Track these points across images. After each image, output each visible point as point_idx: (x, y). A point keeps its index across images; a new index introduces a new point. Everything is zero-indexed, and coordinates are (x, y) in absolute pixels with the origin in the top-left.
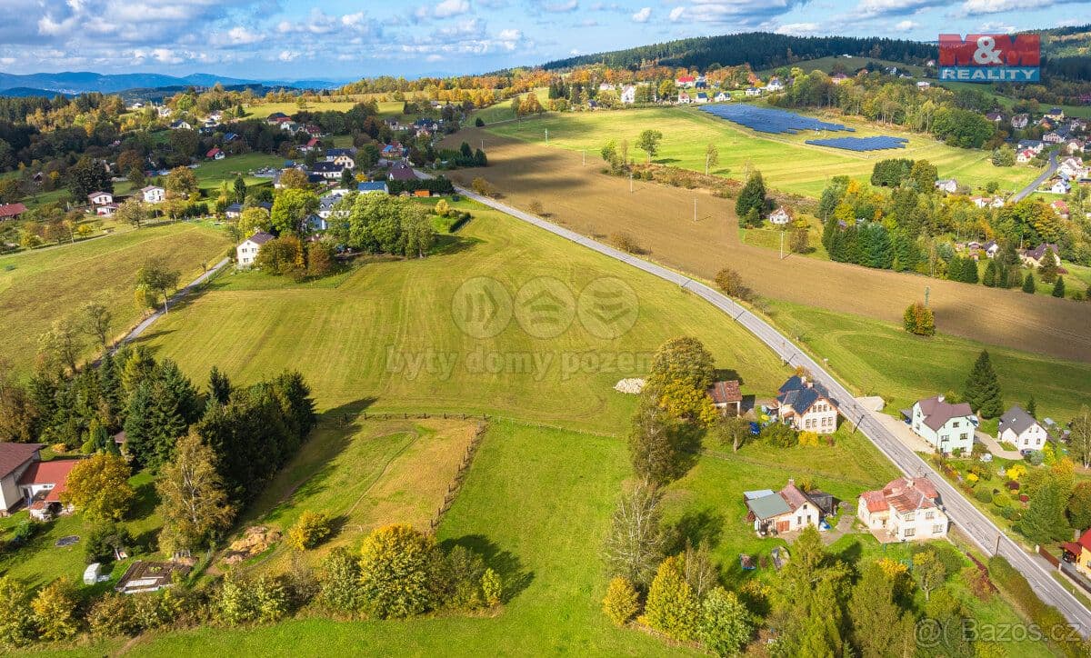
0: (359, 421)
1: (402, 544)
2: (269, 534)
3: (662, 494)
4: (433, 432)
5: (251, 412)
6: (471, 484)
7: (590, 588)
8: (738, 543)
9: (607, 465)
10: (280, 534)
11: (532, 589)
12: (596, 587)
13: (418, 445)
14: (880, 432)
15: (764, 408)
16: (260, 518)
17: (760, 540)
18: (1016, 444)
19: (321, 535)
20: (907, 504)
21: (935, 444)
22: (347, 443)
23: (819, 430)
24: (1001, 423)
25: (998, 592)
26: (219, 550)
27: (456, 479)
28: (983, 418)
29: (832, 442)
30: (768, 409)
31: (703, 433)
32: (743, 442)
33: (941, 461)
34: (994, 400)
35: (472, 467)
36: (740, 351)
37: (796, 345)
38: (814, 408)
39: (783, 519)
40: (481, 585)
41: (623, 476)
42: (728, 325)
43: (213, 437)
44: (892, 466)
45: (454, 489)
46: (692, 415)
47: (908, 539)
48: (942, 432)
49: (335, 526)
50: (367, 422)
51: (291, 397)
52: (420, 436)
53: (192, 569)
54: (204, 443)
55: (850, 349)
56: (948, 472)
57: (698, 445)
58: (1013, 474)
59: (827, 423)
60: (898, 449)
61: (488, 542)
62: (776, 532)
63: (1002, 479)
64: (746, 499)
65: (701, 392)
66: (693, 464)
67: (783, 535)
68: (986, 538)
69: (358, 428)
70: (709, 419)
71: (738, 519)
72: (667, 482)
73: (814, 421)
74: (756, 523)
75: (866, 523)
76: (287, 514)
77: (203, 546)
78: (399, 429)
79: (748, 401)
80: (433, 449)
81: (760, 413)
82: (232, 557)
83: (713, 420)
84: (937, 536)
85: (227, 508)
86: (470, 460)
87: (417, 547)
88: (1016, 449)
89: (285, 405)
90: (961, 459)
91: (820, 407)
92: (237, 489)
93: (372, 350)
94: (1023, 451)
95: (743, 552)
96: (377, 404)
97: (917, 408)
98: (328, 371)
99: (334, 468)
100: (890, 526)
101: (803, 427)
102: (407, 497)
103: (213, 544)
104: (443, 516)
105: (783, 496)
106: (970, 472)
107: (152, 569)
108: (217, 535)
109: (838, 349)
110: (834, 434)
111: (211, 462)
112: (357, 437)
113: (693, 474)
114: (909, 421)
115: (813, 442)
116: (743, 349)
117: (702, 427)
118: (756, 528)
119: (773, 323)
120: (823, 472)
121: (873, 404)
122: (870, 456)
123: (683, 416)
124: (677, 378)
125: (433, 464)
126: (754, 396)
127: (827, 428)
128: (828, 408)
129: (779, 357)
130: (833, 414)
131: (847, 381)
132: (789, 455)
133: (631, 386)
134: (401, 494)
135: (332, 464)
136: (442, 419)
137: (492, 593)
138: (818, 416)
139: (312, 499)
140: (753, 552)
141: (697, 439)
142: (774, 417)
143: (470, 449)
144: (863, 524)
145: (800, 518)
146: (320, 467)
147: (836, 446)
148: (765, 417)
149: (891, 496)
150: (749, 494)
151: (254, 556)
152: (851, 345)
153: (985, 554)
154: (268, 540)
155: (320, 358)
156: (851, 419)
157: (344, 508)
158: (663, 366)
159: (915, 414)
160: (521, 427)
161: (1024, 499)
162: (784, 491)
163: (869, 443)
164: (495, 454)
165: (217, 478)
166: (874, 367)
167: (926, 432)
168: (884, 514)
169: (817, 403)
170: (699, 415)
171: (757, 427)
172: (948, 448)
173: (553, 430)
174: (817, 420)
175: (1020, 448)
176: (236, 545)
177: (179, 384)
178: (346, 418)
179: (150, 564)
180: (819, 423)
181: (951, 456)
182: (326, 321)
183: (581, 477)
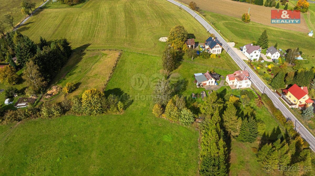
0: (85, 51)
1: (94, 96)
2: (58, 89)
3: (171, 74)
4: (106, 55)
5: (51, 52)
6: (116, 72)
7: (149, 105)
8: (192, 90)
9: (155, 65)
10: (61, 88)
11: (132, 105)
12: (151, 104)
13: (102, 59)
14: (233, 54)
15: (201, 46)
16: (56, 83)
17: (198, 88)
18: (271, 57)
19: (73, 89)
20: (240, 79)
21: (249, 58)
22: (81, 59)
23: (216, 53)
24: (267, 51)
25: (264, 104)
26: (44, 94)
27: (113, 70)
28: (262, 48)
29: (220, 57)
30: (202, 47)
31: (183, 54)
32: (194, 57)
33: (250, 63)
34: (266, 44)
35: (117, 66)
36: (195, 28)
37: (211, 26)
38: (215, 47)
39: (205, 82)
40: (117, 106)
41: (160, 69)
42: (192, 19)
43: (38, 62)
44: (236, 64)
45: (112, 73)
46: (181, 49)
47: (240, 88)
48: (251, 54)
49: (77, 86)
50: (88, 52)
51: (63, 46)
52: (103, 56)
53: (36, 100)
54: (35, 64)
55: (226, 27)
56: (252, 66)
57: (182, 58)
58: (270, 67)
59: (219, 51)
60: (238, 59)
61: (121, 90)
62: (202, 86)
63: (267, 68)
64: (195, 76)
65: (183, 42)
66: (180, 64)
67: (205, 87)
68: (261, 87)
69: (85, 54)
70: (185, 50)
71: (192, 82)
72: (173, 70)
73: (215, 51)
74: (197, 84)
75: (228, 83)
76: (64, 82)
77: (39, 93)
78: (97, 54)
79: (197, 44)
80: (106, 61)
81: (200, 48)
82: (48, 96)
83: (186, 51)
84: (247, 87)
85: (45, 82)
86: (116, 64)
87: (98, 96)
88: (271, 59)
89: (62, 48)
90: (256, 62)
91: (217, 47)
92: (48, 76)
93: (90, 28)
94: (273, 59)
95: (193, 93)
96: (91, 46)
97: (245, 47)
98: (77, 35)
99: (77, 66)
100: (235, 84)
101: (212, 52)
102: (98, 76)
103: (42, 92)
104: (108, 82)
105: (205, 75)
106: (258, 66)
107: (24, 100)
108: (43, 89)
109: (223, 27)
110: (220, 54)
111: (38, 70)
112: (84, 57)
113: (180, 67)
114: (242, 50)
115: (215, 57)
116: (196, 27)
117: (183, 52)
118: (197, 85)
119: (205, 19)
120: (217, 67)
121: (232, 45)
122: (230, 61)
123: (178, 49)
124: (176, 38)
125: (106, 65)
126: (198, 42)
127: (218, 52)
128: (219, 47)
129: (206, 30)
130: (221, 49)
131: (225, 37)
132: (207, 61)
133: (164, 39)
134: (96, 75)
135: (77, 65)
136: (109, 51)
137: (121, 108)
138: (216, 49)
139: (71, 77)
140: (196, 92)
141: (182, 56)
142: (204, 49)
143: (117, 60)
144: (227, 83)
145: (209, 82)
146: (74, 66)
147: (221, 58)
148: (201, 49)
149: (236, 76)
150: (196, 75)
151: (54, 95)
152: (226, 25)
153: (261, 92)
154: (58, 90)
155: (75, 31)
156: (226, 50)
157: (80, 80)
158: (172, 34)
159: (244, 48)
160: (132, 53)
161: (272, 75)
162: (205, 74)
163: (230, 57)
164: (124, 62)
165: (40, 74)
166: (233, 33)
167: (246, 54)
168: (233, 81)
169: (216, 46)
170: (182, 49)
171: (199, 52)
172: (252, 59)
173: (141, 54)
174: (216, 50)
175: (272, 58)
176: (49, 92)
177: (30, 43)
178: (81, 50)
179: (24, 98)
180: (216, 51)
181: (253, 61)
182: (77, 19)
183: (148, 69)
